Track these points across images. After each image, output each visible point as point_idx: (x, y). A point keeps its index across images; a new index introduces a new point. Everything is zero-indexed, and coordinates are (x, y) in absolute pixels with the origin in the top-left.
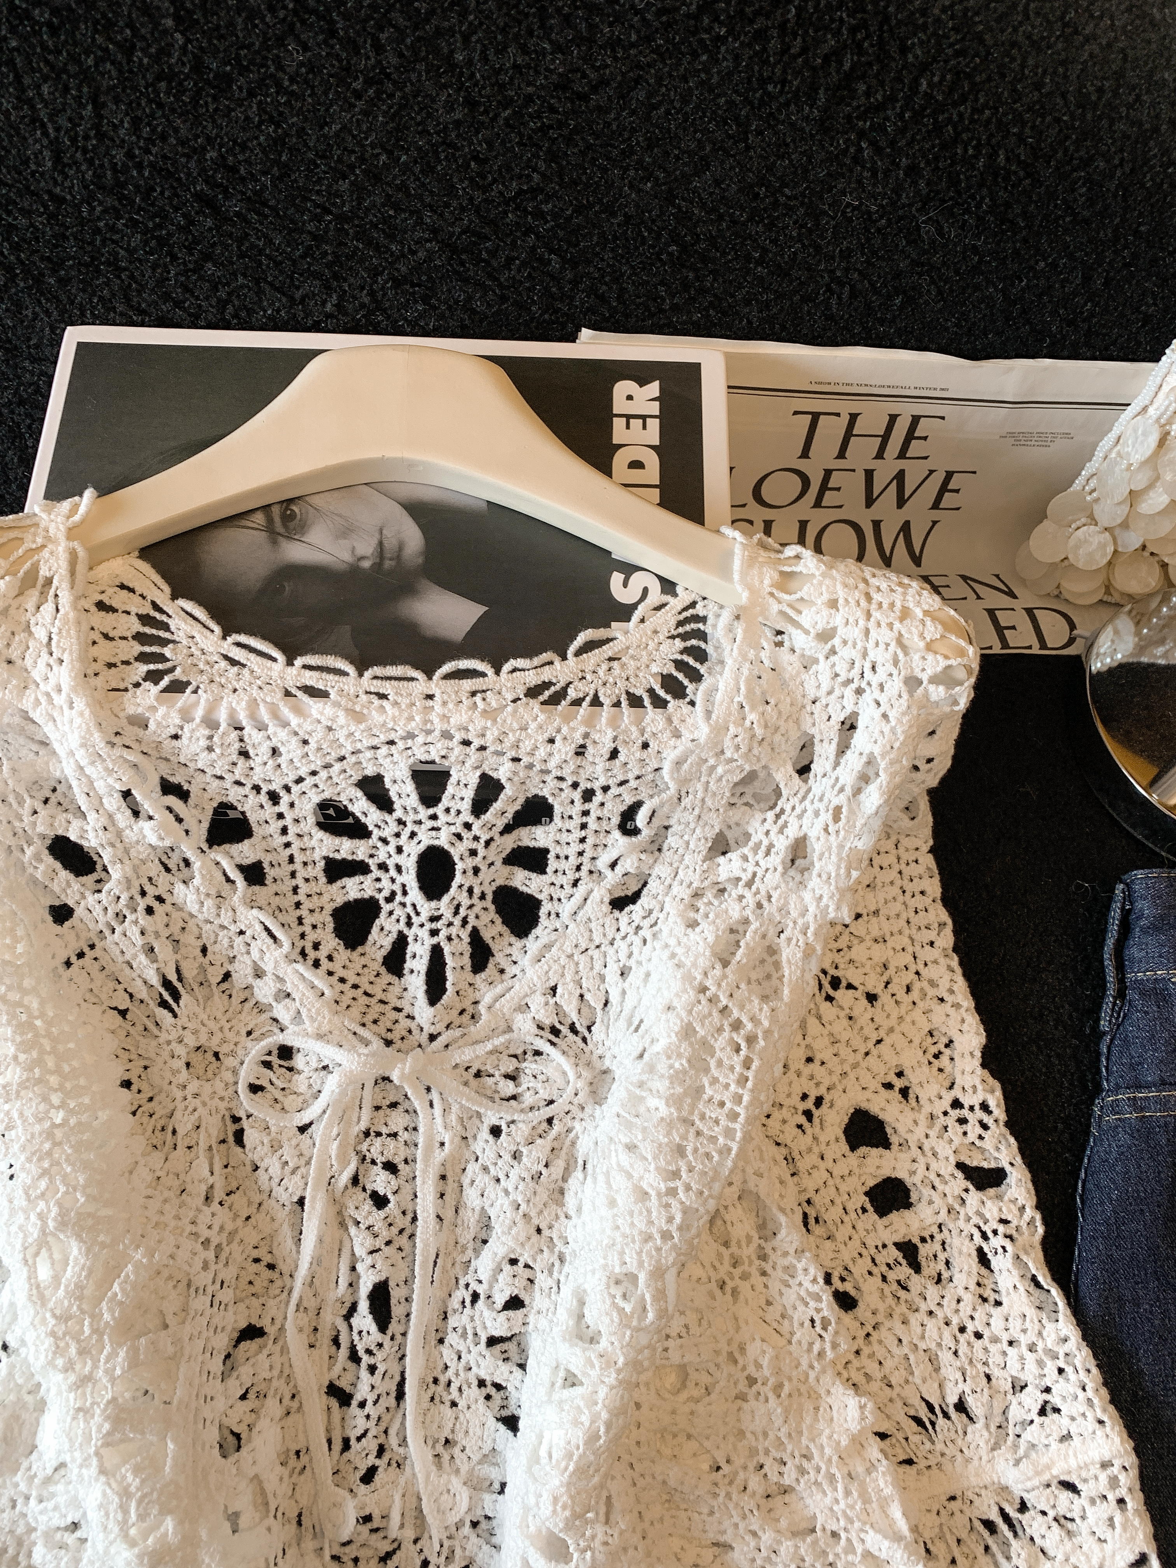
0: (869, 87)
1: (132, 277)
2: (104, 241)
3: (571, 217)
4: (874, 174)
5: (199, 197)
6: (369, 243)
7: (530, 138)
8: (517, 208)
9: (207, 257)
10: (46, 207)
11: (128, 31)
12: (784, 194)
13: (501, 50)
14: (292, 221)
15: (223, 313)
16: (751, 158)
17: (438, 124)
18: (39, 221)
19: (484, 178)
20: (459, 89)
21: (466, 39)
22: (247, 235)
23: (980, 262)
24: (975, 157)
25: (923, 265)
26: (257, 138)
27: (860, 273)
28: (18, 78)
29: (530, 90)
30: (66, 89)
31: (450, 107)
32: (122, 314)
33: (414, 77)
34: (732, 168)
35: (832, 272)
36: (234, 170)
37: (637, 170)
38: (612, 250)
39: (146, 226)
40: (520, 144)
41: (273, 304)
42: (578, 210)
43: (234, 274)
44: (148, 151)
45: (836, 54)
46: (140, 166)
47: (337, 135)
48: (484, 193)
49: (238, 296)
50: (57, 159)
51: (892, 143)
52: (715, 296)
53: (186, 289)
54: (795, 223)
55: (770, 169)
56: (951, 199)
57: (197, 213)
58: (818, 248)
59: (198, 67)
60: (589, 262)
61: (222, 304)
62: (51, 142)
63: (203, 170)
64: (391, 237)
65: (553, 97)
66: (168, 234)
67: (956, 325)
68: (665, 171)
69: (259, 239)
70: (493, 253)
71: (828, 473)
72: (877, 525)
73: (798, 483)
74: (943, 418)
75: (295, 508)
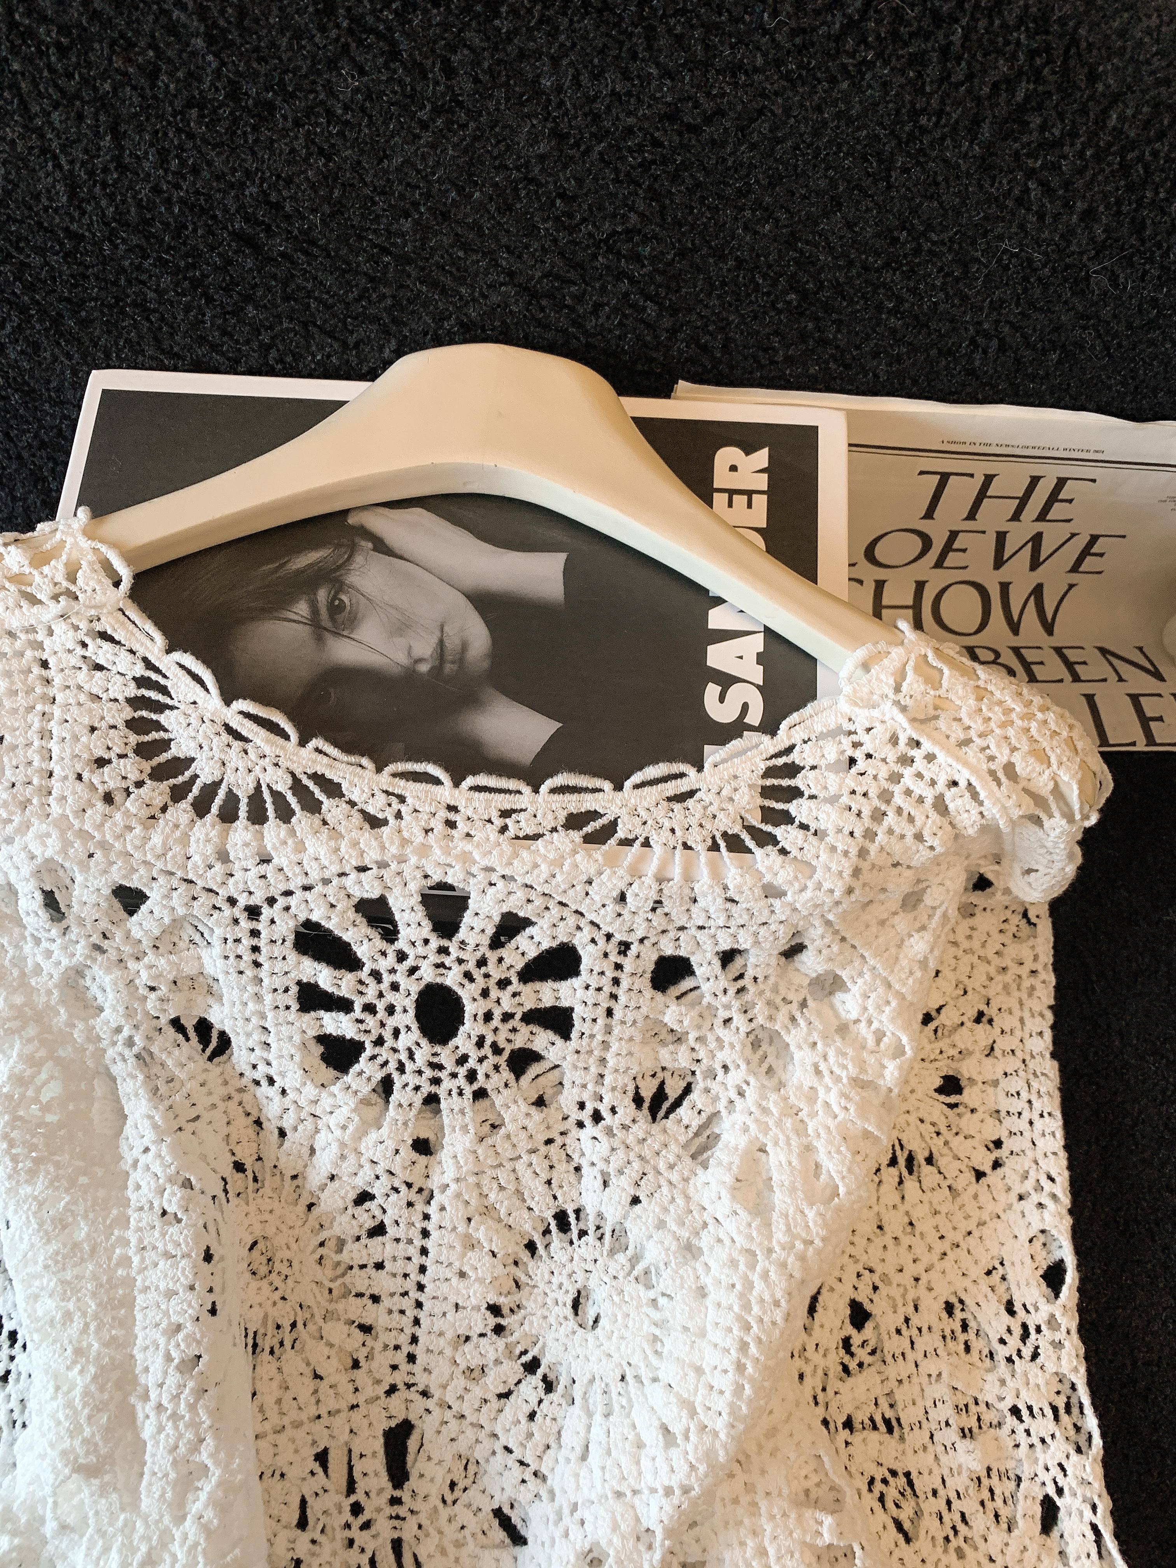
0: (1045, 120)
1: (162, 319)
2: (129, 282)
3: (672, 261)
4: (1041, 217)
5: (237, 236)
6: (435, 286)
7: (628, 174)
8: (609, 250)
9: (248, 299)
10: (62, 244)
11: (151, 53)
12: (928, 240)
13: (597, 76)
14: (345, 262)
15: (266, 356)
16: (892, 198)
17: (519, 158)
18: (54, 259)
19: (571, 217)
20: (546, 119)
21: (555, 61)
22: (293, 276)
25: (1089, 318)
26: (305, 172)
27: (1013, 326)
28: (24, 105)
29: (631, 121)
30: (80, 117)
31: (533, 141)
33: (491, 105)
34: (868, 210)
35: (979, 323)
36: (277, 207)
37: (753, 211)
39: (177, 266)
40: (616, 181)
41: (323, 348)
42: (682, 254)
43: (279, 316)
44: (178, 187)
45: (1010, 83)
46: (168, 202)
47: (398, 170)
48: (570, 234)
49: (283, 340)
50: (72, 194)
51: (1067, 185)
52: (837, 347)
53: (224, 333)
54: (940, 270)
55: (914, 211)
56: (1132, 247)
57: (236, 252)
58: (964, 298)
59: (234, 93)
60: (690, 310)
61: (266, 349)
62: (65, 178)
63: (241, 208)
64: (461, 281)
65: (658, 129)
66: (202, 275)
67: (1121, 383)
68: (788, 211)
69: (308, 281)
70: (579, 299)
71: (954, 535)
72: (1005, 587)
73: (918, 543)
74: (1094, 481)
75: (344, 597)
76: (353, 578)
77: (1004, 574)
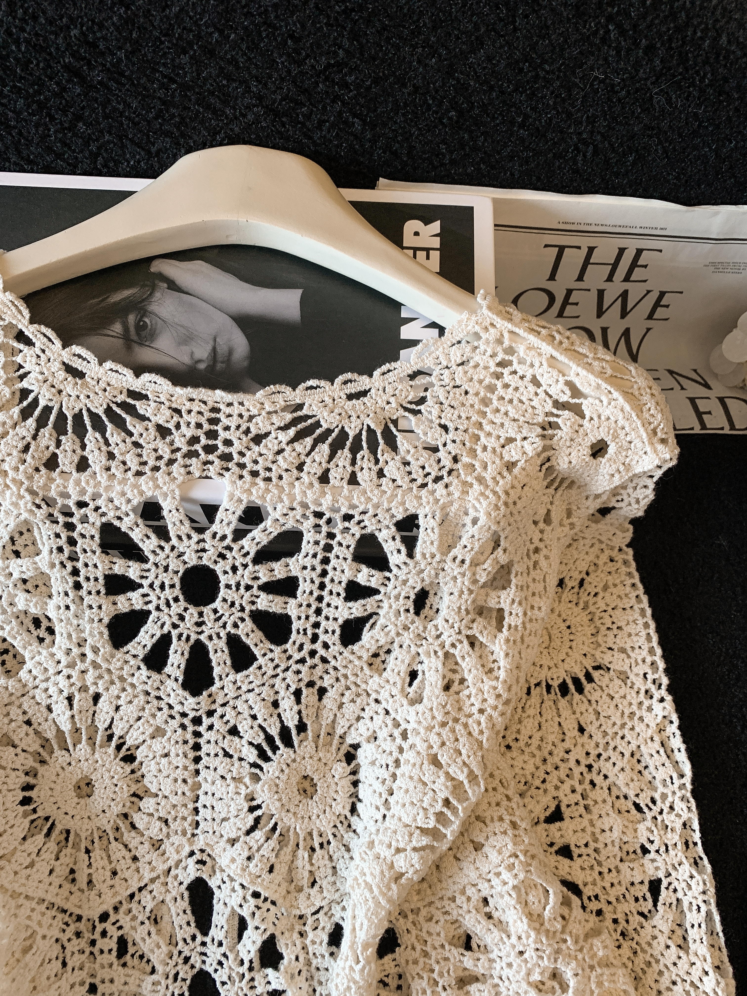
1: (20, 134)
3: (370, 87)
4: (618, 53)
5: (67, 68)
6: (208, 107)
7: (336, 19)
8: (327, 79)
9: (78, 118)
12: (544, 69)
14: (145, 88)
15: (95, 162)
16: (518, 38)
17: (260, 6)
19: (299, 54)
22: (109, 100)
23: (699, 126)
24: (701, 38)
25: (653, 129)
26: (111, 18)
27: (602, 135)
32: (15, 164)
34: (501, 47)
35: (580, 134)
36: (94, 45)
37: (424, 48)
38: (403, 115)
39: (27, 91)
40: (328, 24)
41: (134, 156)
42: (376, 81)
43: (101, 132)
44: (23, 30)
46: (17, 43)
47: (177, 16)
48: (299, 66)
49: (106, 150)
51: (635, 27)
52: (485, 153)
53: (65, 144)
54: (552, 93)
55: (533, 47)
56: (680, 74)
57: (68, 81)
58: (569, 115)
60: (384, 125)
61: (94, 156)
63: (69, 46)
64: (225, 103)
66: (46, 99)
67: (677, 178)
68: (447, 48)
69: (119, 103)
70: (308, 117)
71: (569, 292)
72: (604, 330)
73: (545, 299)
74: (661, 251)
75: (147, 320)
76: (154, 307)
77: (604, 321)
